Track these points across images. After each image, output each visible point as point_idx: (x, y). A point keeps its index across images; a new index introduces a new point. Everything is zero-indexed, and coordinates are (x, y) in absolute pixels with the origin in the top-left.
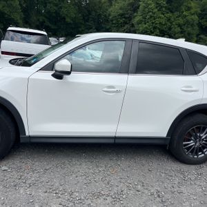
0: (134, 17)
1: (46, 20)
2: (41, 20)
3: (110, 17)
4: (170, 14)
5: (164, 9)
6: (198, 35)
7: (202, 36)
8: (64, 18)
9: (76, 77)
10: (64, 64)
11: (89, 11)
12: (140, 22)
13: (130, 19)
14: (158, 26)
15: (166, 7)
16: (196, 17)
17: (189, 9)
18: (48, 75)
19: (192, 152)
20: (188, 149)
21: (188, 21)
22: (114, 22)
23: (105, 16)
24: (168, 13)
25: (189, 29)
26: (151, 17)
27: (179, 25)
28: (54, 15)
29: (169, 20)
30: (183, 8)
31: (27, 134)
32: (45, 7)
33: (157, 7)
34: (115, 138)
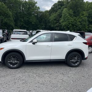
0: (60, 20)
1: (24, 24)
2: (22, 24)
3: (50, 21)
4: (75, 18)
5: (72, 16)
6: (88, 25)
7: (90, 25)
8: (31, 23)
9: (38, 44)
10: (35, 41)
11: (41, 19)
12: (63, 22)
13: (59, 21)
14: (70, 22)
15: (73, 15)
16: (86, 18)
17: (83, 15)
18: (31, 44)
19: (73, 63)
20: (72, 62)
21: (83, 20)
22: (52, 22)
23: (48, 20)
24: (74, 17)
25: (84, 23)
26: (67, 19)
27: (80, 22)
28: (27, 21)
29: (75, 20)
30: (80, 15)
31: (26, 60)
32: (23, 19)
33: (69, 15)
34: (50, 60)
